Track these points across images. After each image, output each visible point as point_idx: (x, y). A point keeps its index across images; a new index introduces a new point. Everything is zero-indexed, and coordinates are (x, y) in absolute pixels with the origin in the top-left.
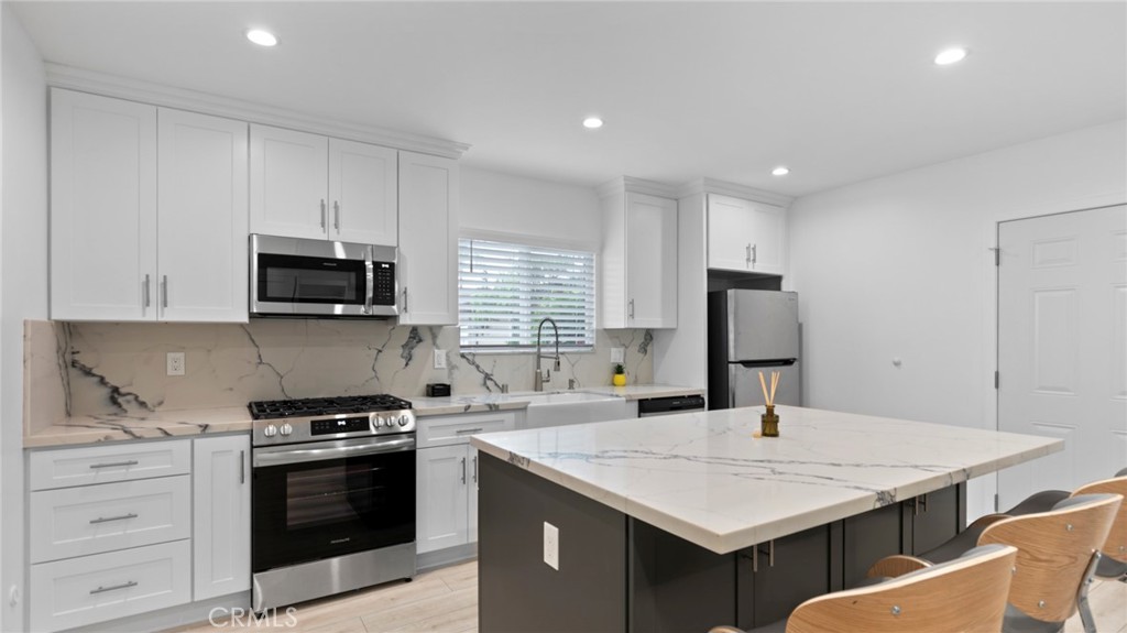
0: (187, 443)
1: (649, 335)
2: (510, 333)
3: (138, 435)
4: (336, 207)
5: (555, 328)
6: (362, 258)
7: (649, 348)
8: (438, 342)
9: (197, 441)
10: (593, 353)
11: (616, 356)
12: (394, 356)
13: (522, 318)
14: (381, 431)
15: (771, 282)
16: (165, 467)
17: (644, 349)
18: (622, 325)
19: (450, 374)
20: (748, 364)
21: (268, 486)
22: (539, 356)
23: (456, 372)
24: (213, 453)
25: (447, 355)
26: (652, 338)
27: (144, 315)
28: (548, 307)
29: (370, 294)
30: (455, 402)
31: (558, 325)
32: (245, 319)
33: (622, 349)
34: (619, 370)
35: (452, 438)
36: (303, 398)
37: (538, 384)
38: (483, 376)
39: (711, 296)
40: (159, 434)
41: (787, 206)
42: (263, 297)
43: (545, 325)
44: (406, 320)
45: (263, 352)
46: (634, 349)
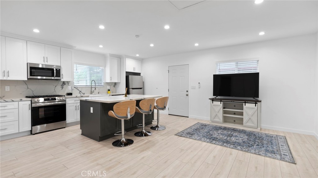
0: (17, 102)
1: (115, 84)
2: (85, 83)
3: (7, 101)
4: (47, 58)
5: (95, 82)
6: (53, 68)
7: (115, 86)
8: (69, 84)
9: (19, 102)
10: (103, 87)
11: (108, 88)
12: (59, 87)
13: (88, 80)
14: (59, 100)
15: (138, 74)
16: (13, 107)
17: (114, 86)
18: (109, 82)
19: (72, 91)
20: (133, 89)
21: (35, 111)
22: (92, 87)
23: (73, 90)
24: (23, 104)
25: (71, 87)
26: (116, 84)
27: (3, 78)
28: (93, 78)
29: (55, 75)
30: (73, 96)
31: (95, 81)
32: (27, 79)
33: (110, 86)
34: (109, 90)
35: (73, 102)
36: (38, 95)
37: (91, 93)
38: (79, 91)
39: (126, 76)
40: (11, 101)
41: (141, 61)
42: (31, 75)
43: (93, 81)
44: (62, 80)
45: (28, 86)
46: (112, 86)
